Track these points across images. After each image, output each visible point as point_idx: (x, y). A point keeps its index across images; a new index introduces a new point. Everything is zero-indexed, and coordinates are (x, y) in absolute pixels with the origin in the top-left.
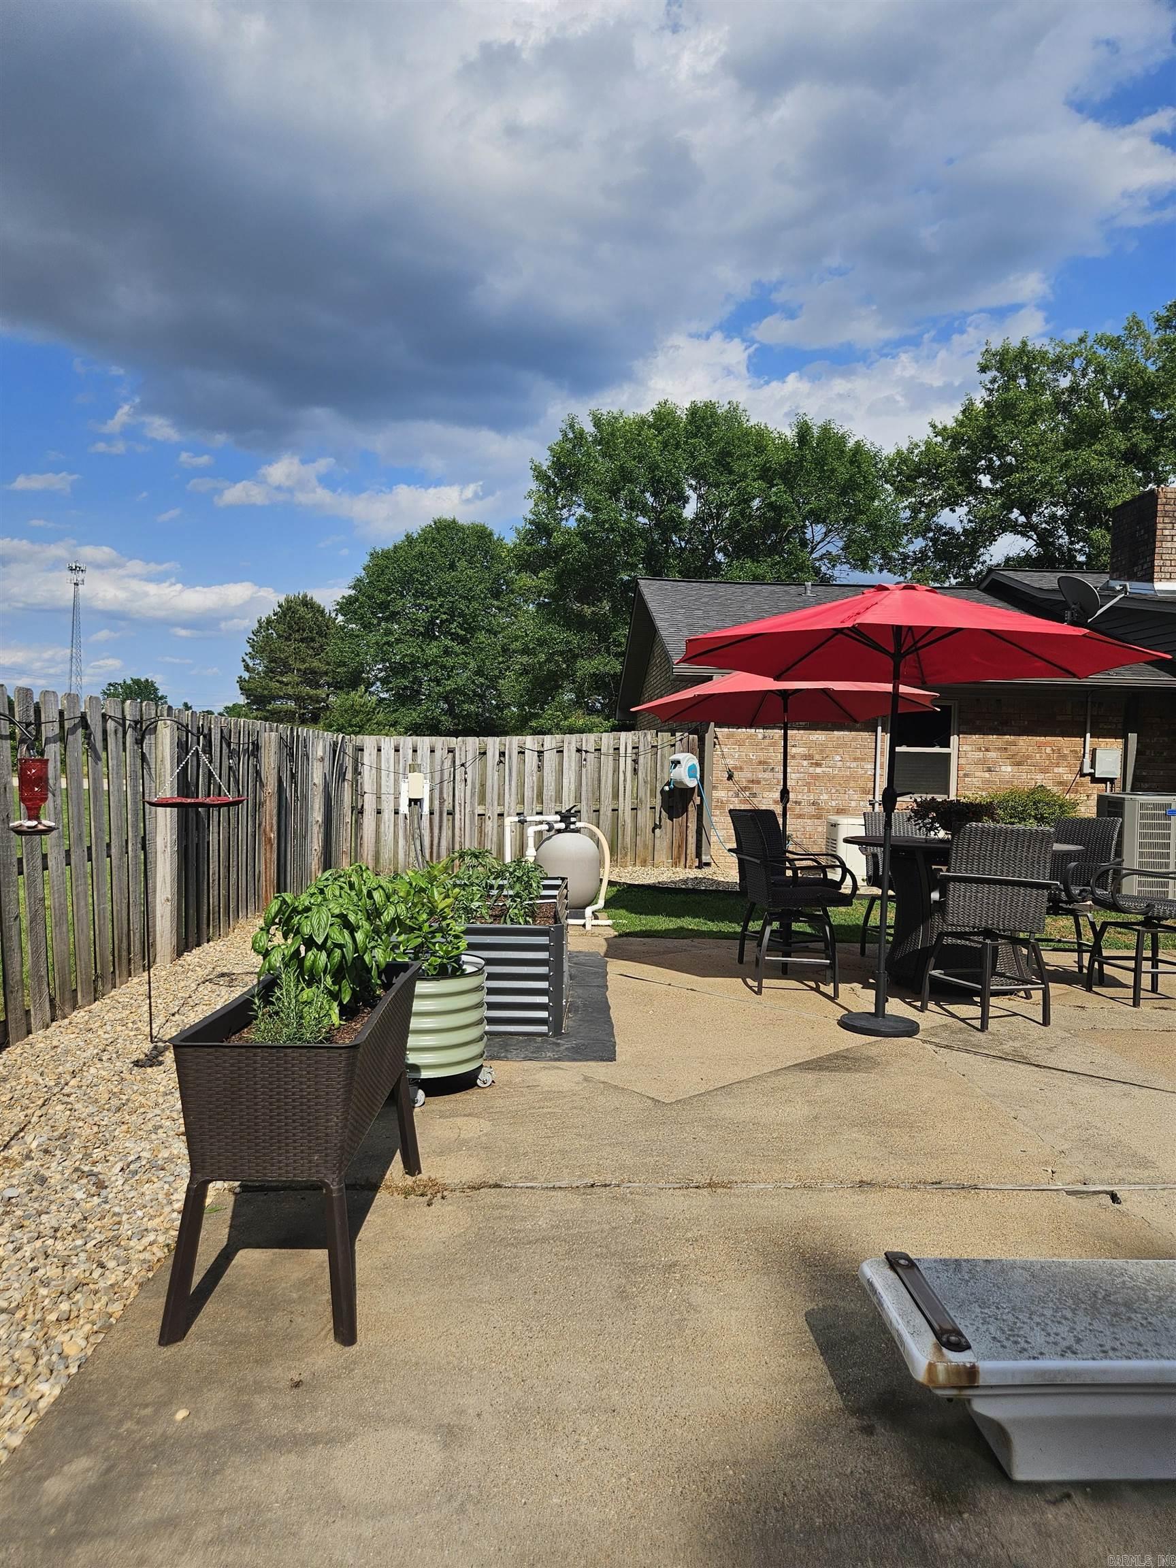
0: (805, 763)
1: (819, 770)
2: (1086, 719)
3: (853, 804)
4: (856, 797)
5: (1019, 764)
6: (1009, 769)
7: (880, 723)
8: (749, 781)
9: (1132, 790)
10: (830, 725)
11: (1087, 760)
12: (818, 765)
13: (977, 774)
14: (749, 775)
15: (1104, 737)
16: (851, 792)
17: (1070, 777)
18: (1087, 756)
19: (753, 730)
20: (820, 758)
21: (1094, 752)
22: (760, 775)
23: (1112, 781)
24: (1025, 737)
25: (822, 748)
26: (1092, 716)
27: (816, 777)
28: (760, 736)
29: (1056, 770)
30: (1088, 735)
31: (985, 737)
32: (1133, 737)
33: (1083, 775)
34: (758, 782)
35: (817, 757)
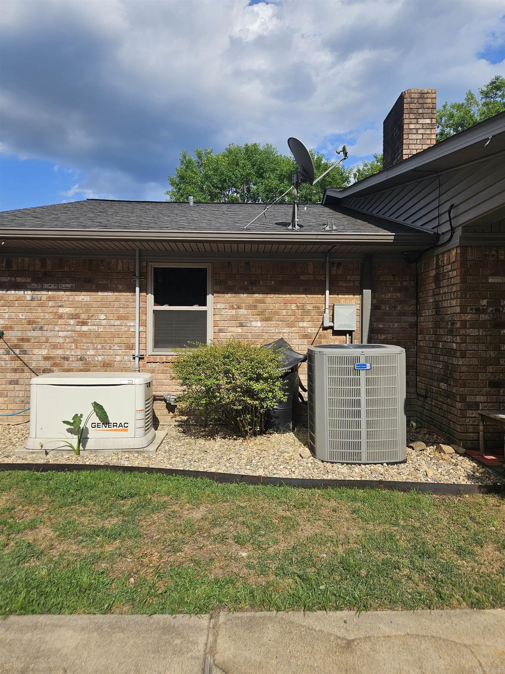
0: (72, 322)
1: (85, 328)
2: (325, 278)
3: (118, 358)
4: (120, 352)
5: (267, 320)
6: (259, 324)
7: (137, 283)
8: (18, 339)
9: (369, 341)
10: (94, 286)
11: (327, 315)
12: (84, 323)
13: (230, 329)
14: (19, 334)
15: (343, 293)
16: (116, 347)
17: (314, 330)
18: (327, 311)
19: (22, 292)
20: (86, 317)
21: (333, 308)
22: (30, 334)
23: (350, 333)
24: (272, 295)
25: (87, 306)
26: (330, 275)
27: (82, 334)
28: (29, 298)
29: (301, 324)
30: (327, 292)
31: (237, 295)
32: (367, 293)
33: (325, 329)
34: (28, 340)
35: (83, 316)
